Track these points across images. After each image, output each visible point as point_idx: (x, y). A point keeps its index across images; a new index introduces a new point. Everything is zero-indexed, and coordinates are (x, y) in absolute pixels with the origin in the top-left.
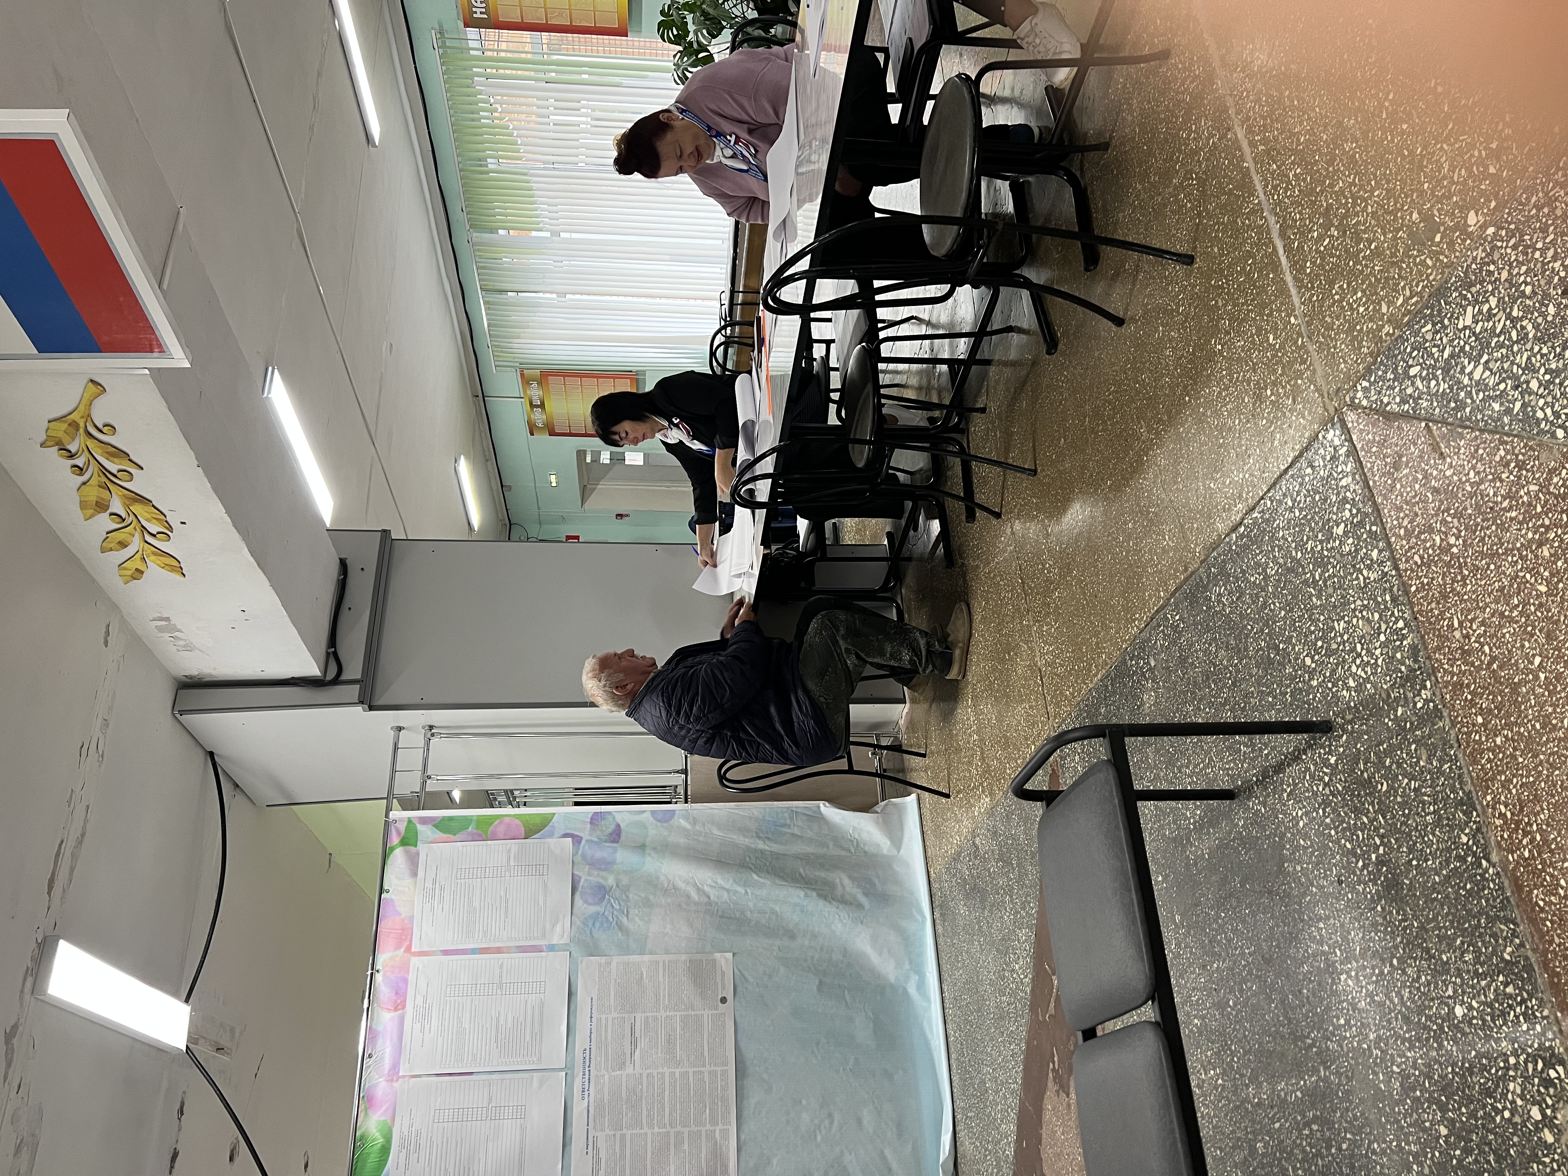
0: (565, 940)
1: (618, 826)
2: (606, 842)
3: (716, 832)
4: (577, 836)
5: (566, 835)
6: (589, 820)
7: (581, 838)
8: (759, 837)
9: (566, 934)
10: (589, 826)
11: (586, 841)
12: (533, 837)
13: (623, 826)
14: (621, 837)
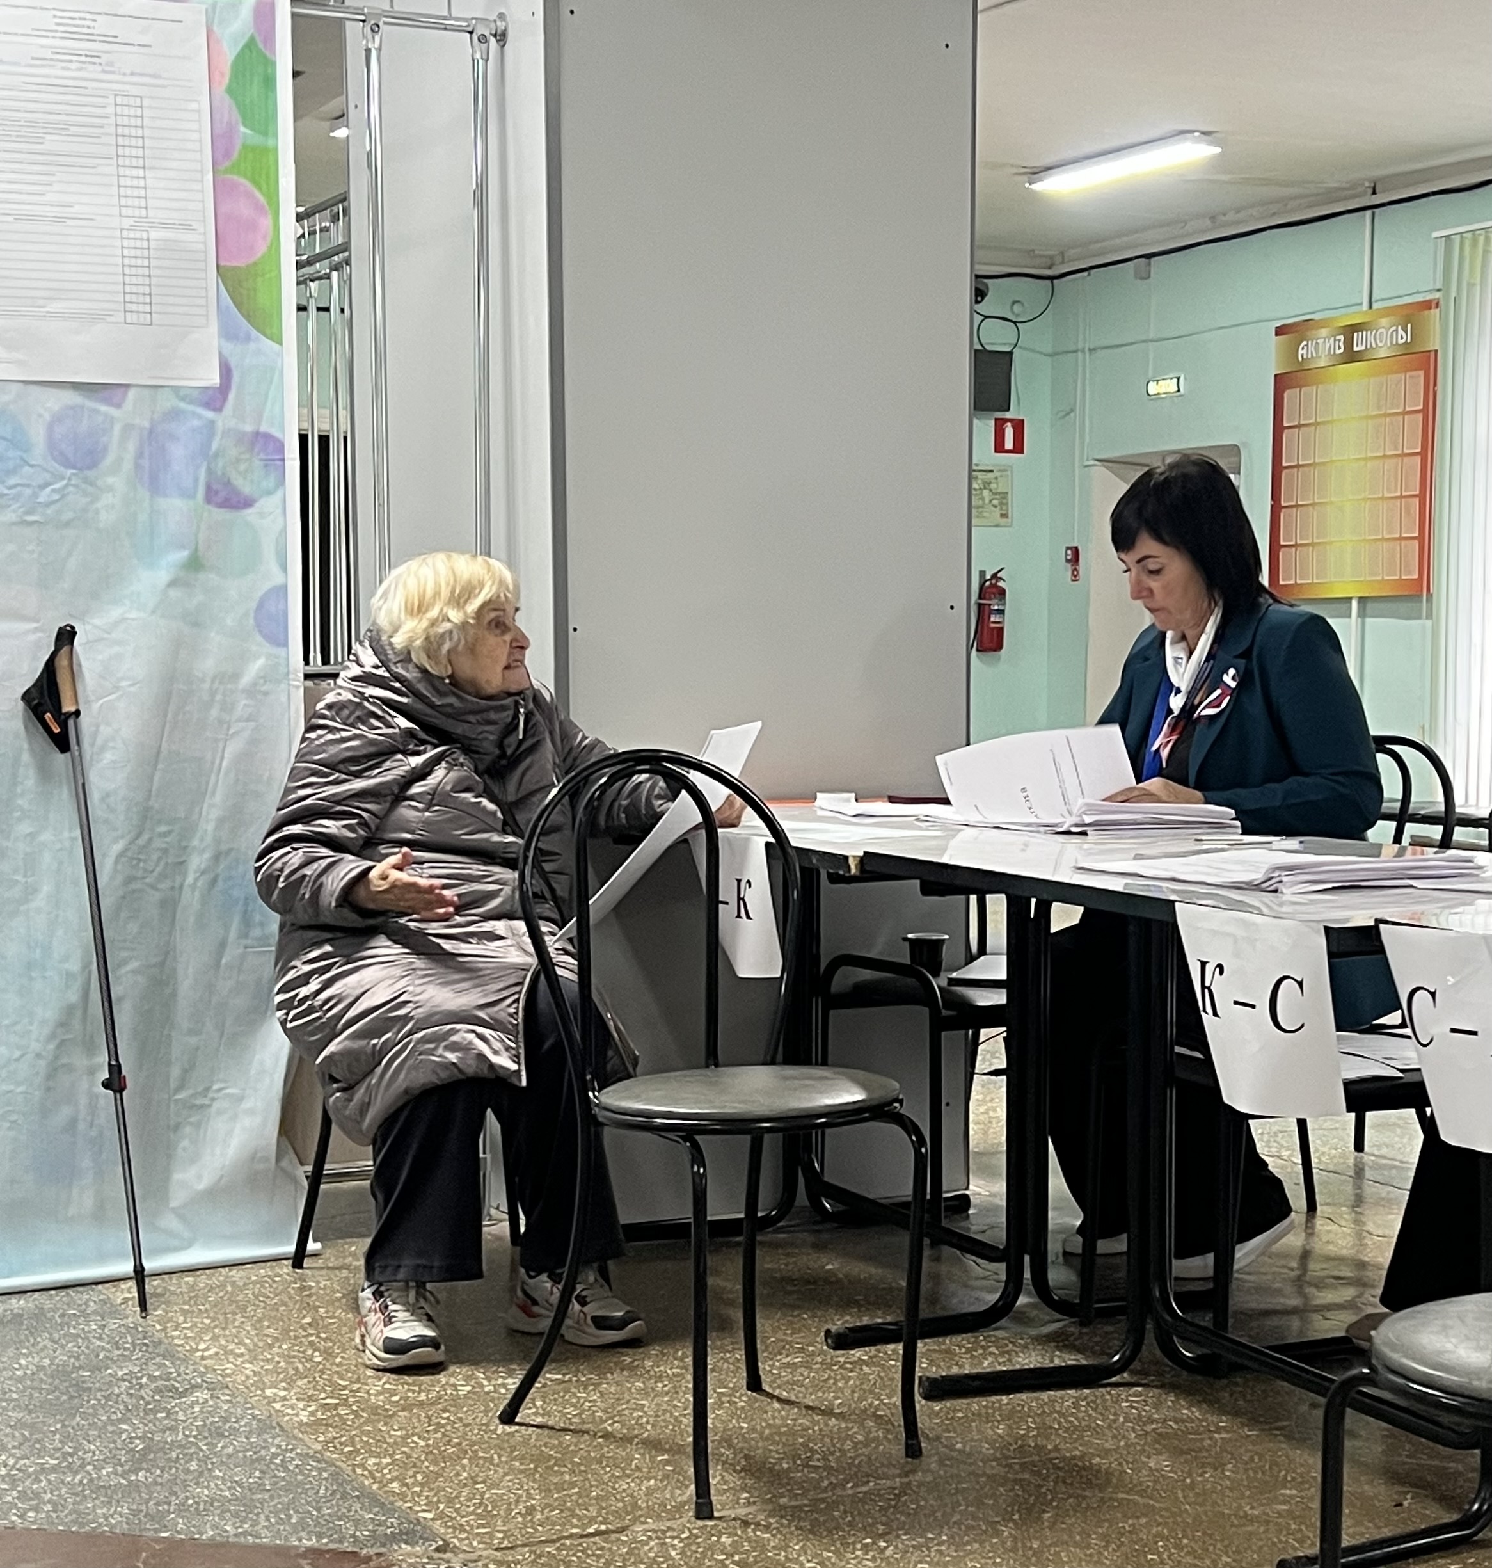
1: (248, 503)
2: (209, 471)
3: (233, 748)
4: (225, 399)
5: (226, 371)
6: (264, 428)
7: (219, 410)
8: (217, 858)
10: (249, 428)
11: (212, 423)
12: (222, 287)
13: (250, 514)
14: (222, 510)
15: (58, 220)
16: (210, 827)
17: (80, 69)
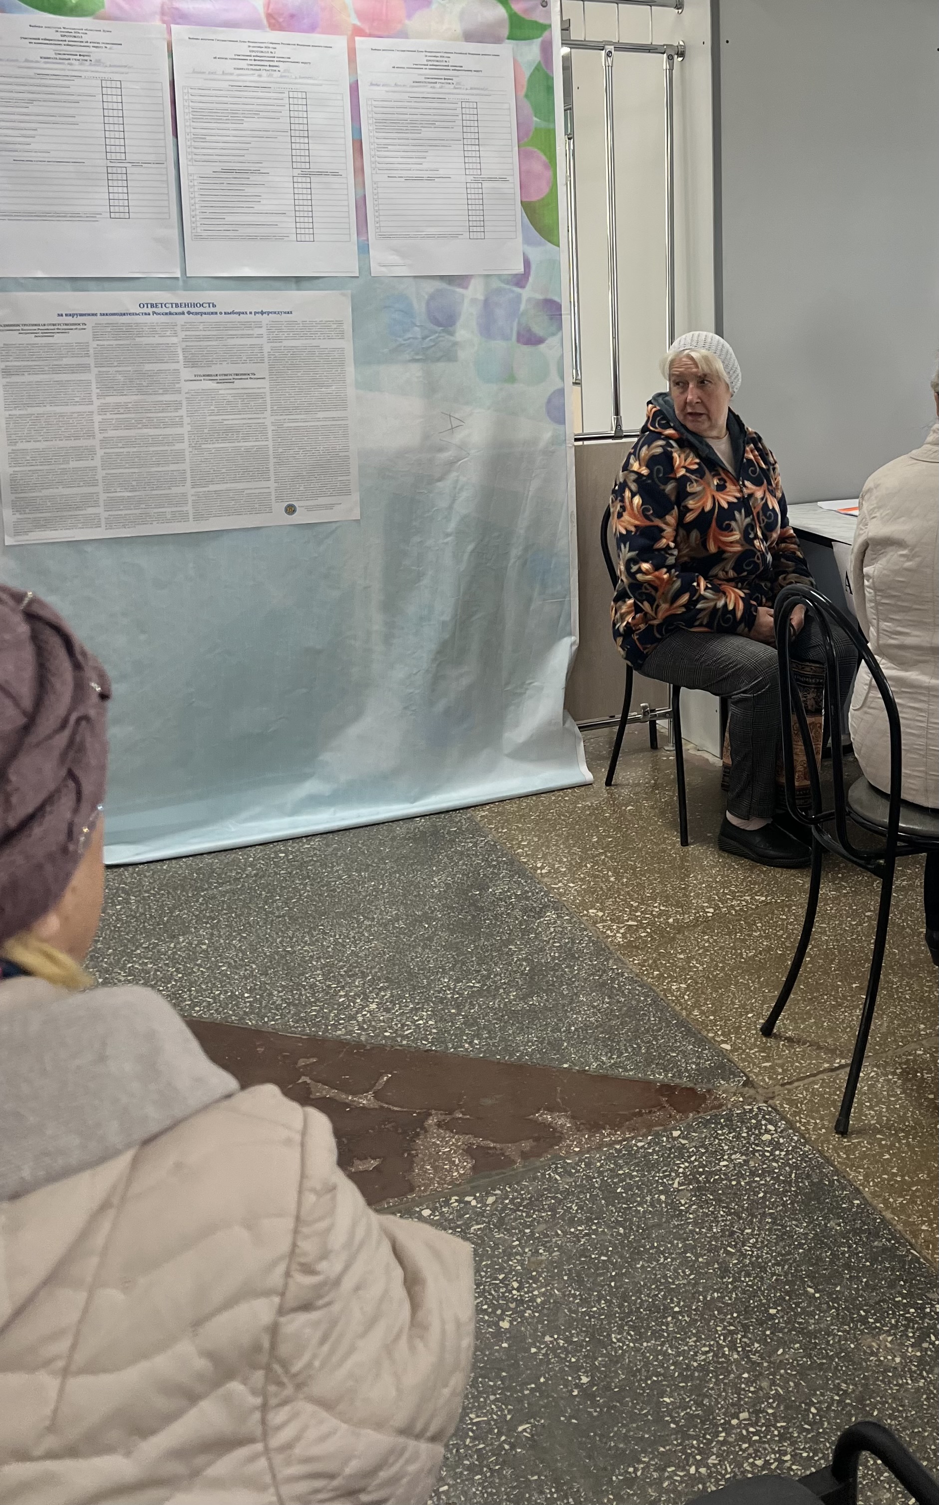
0: (376, 270)
1: (540, 341)
2: (519, 324)
3: (534, 485)
4: (526, 280)
5: (527, 264)
6: (550, 296)
7: (523, 287)
8: (526, 549)
9: (384, 269)
10: (540, 297)
11: (519, 296)
12: (524, 214)
13: (542, 347)
14: (525, 346)
15: (430, 179)
16: (522, 532)
17: (441, 88)
